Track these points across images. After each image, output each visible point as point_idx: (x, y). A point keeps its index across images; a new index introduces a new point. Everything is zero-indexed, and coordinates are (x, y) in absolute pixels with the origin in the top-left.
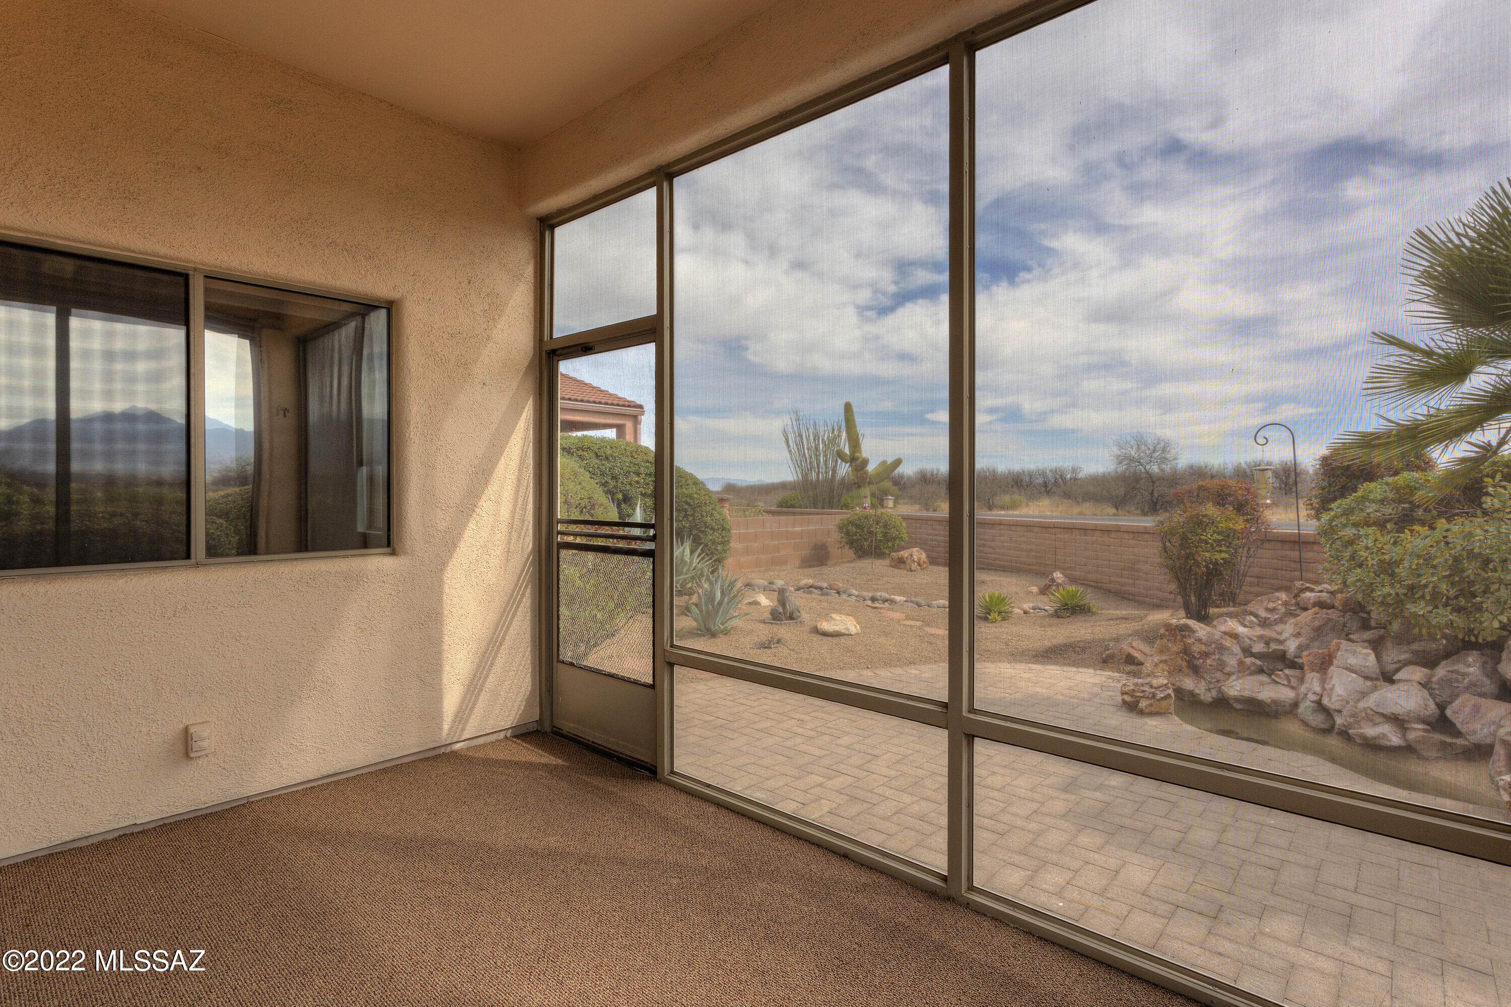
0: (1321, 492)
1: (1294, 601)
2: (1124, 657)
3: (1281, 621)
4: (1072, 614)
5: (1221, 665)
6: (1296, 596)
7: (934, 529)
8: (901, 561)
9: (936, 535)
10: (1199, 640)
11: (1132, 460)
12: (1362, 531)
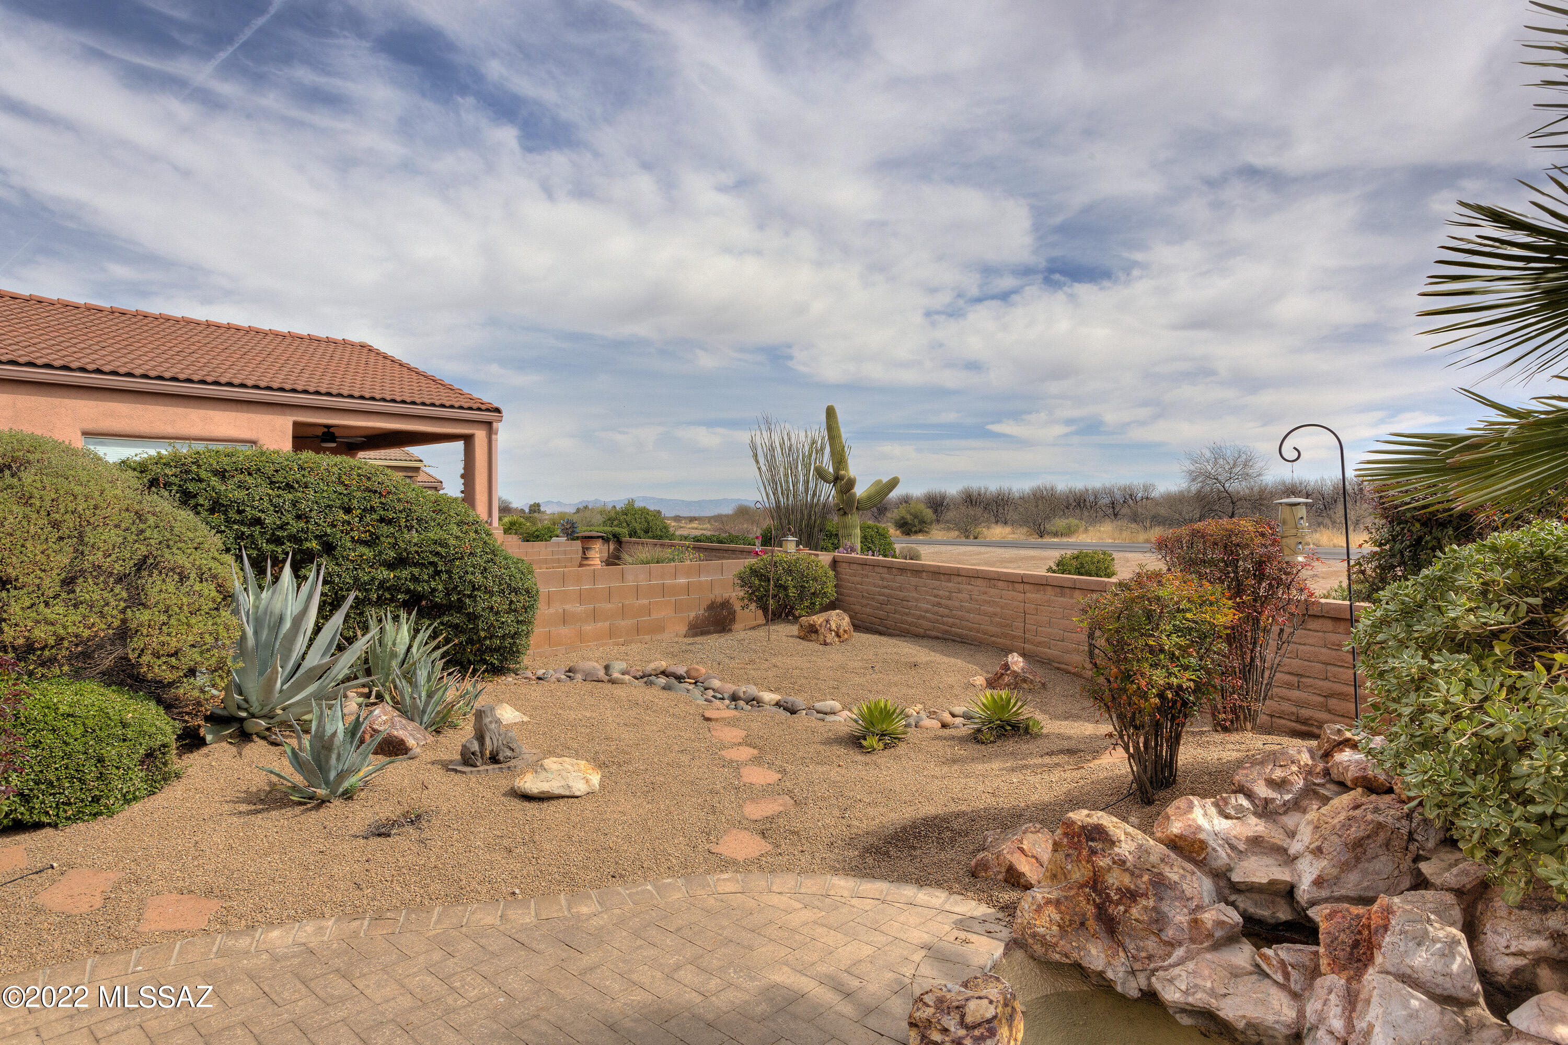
0: (1377, 549)
1: (1321, 766)
2: (1003, 870)
3: (1296, 806)
4: (999, 737)
5: (1158, 921)
6: (1327, 755)
7: (882, 579)
8: (811, 632)
9: (885, 587)
10: (1121, 863)
11: (1208, 476)
12: (1441, 661)
